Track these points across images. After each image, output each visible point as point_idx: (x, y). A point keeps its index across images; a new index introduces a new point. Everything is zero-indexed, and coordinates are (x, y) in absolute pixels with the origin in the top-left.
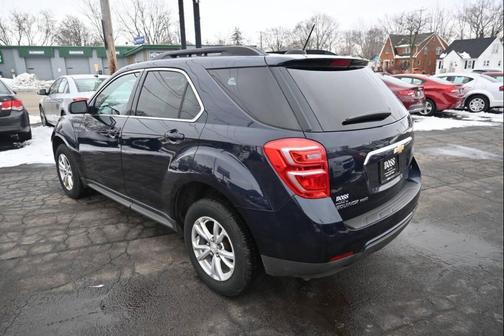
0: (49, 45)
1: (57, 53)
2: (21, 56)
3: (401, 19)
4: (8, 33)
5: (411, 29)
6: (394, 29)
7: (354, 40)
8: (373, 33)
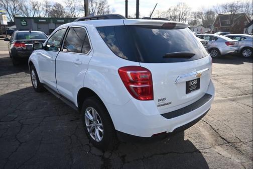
0: (47, 17)
1: (52, 21)
2: (35, 22)
3: (226, 6)
4: (29, 11)
5: (231, 11)
6: (222, 11)
7: (198, 16)
8: (209, 13)
